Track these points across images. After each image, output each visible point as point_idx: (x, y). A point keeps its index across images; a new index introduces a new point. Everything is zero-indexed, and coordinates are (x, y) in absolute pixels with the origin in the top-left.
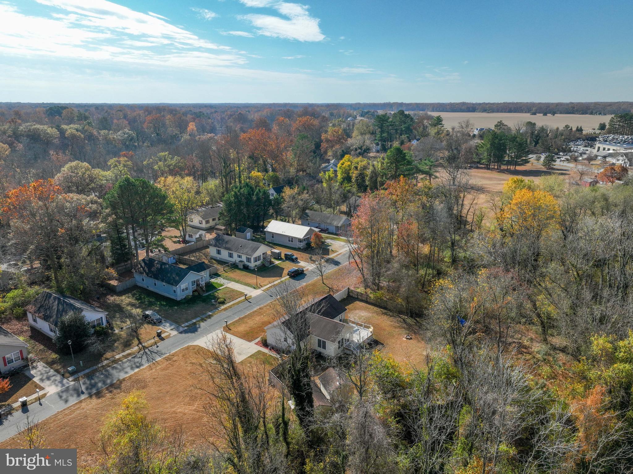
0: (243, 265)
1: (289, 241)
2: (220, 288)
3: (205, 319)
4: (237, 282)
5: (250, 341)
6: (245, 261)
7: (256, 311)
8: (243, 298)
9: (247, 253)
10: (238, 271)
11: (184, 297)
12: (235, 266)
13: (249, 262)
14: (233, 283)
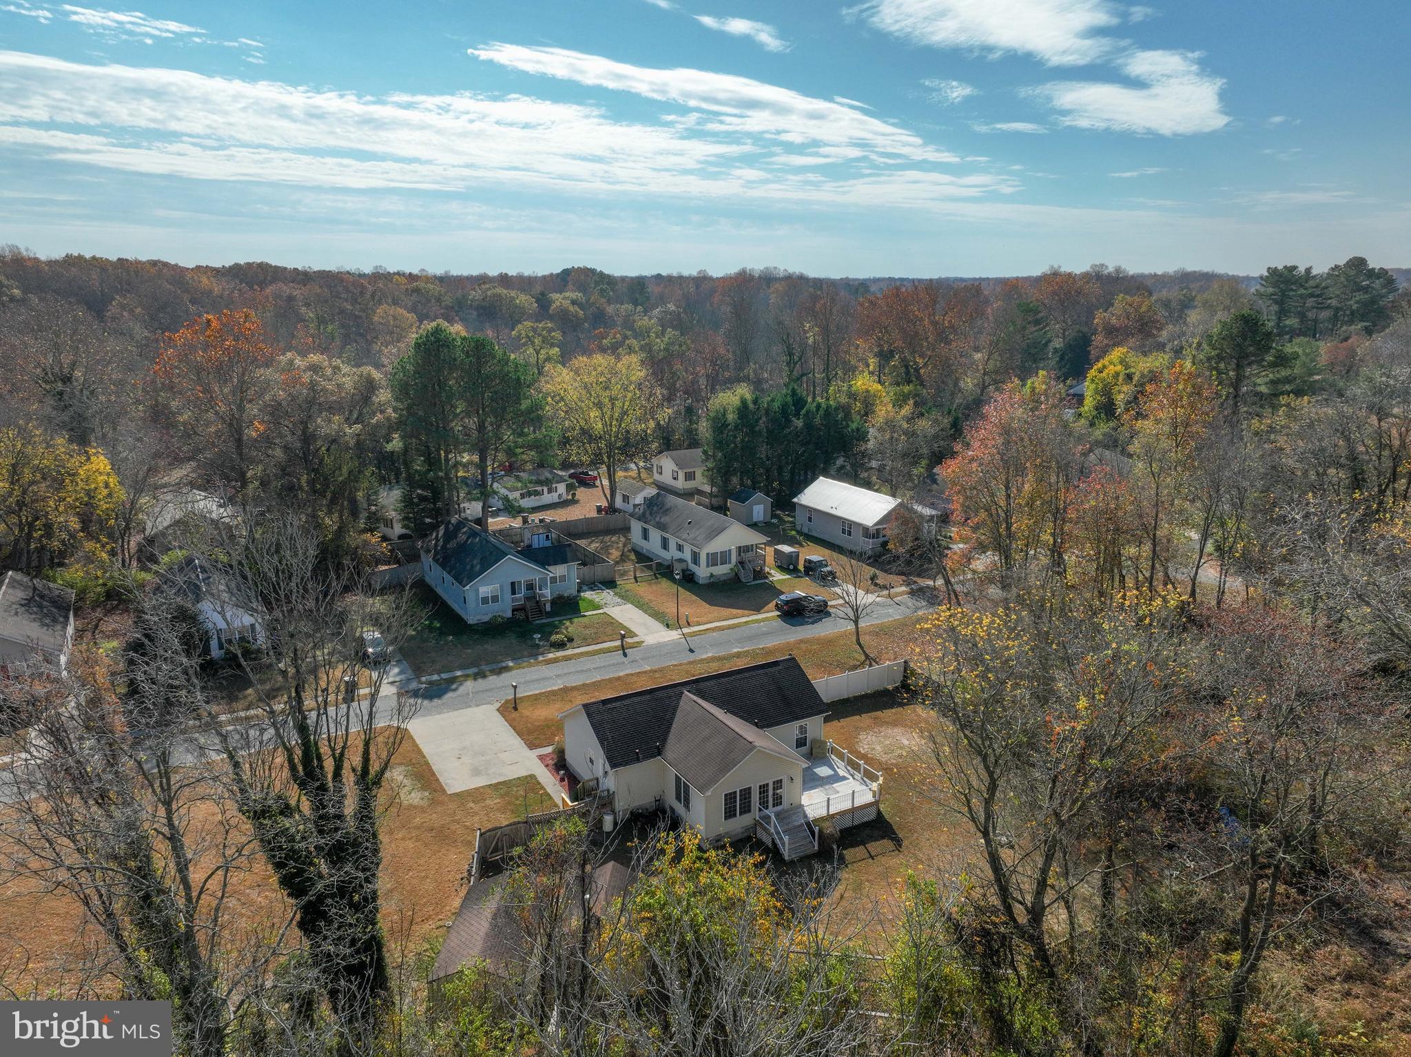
0: (683, 571)
1: (844, 532)
2: (586, 614)
3: (488, 673)
4: (640, 605)
5: (532, 746)
6: (689, 561)
7: (619, 678)
8: (618, 643)
9: (694, 539)
10: (665, 584)
11: (486, 618)
12: (664, 571)
13: (695, 563)
14: (630, 606)
